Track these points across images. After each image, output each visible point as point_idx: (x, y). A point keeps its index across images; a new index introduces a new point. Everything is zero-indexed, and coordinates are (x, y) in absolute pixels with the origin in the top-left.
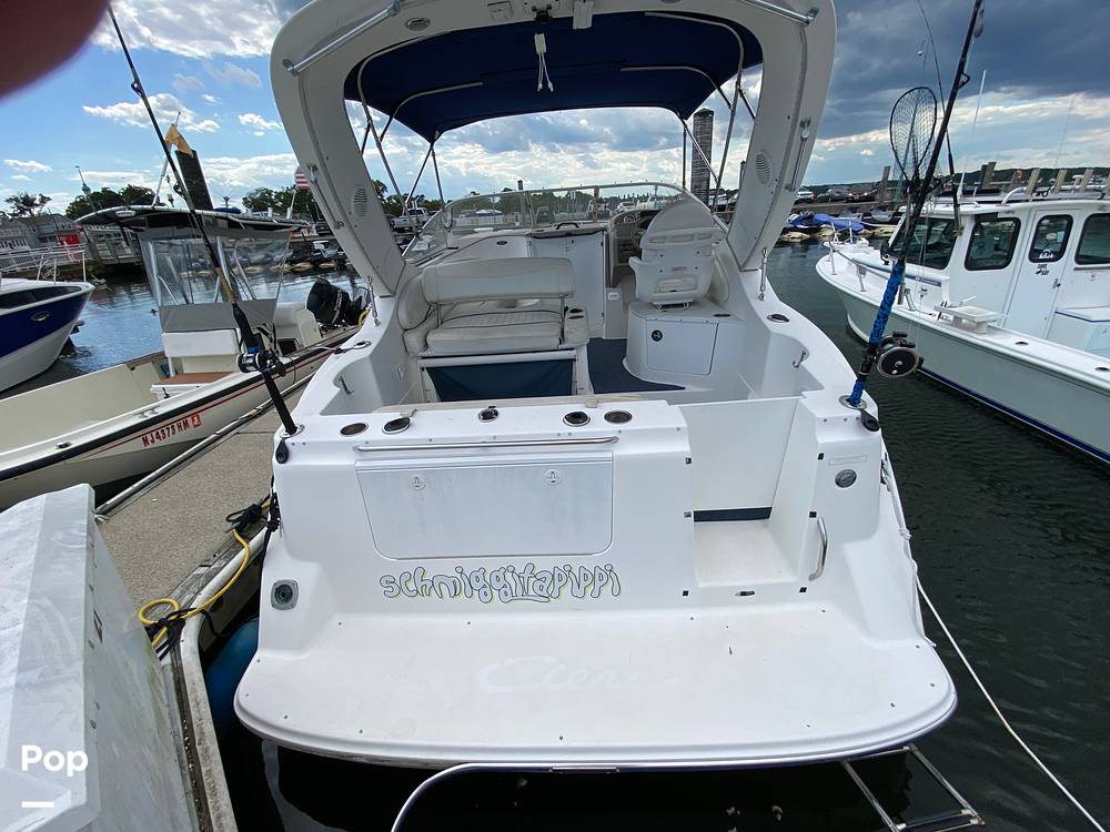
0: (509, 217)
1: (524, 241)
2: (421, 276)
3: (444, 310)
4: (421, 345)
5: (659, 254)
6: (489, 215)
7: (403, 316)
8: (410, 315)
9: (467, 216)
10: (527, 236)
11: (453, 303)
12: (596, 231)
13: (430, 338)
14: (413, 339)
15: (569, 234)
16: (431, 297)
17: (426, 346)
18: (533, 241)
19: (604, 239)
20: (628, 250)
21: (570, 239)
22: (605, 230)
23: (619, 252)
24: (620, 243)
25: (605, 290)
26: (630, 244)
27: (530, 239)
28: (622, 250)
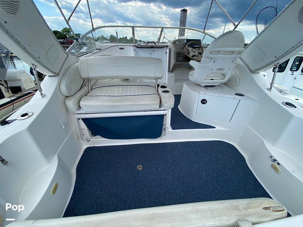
1: (132, 48)
2: (78, 64)
3: (92, 83)
4: (77, 107)
5: (213, 60)
7: (63, 88)
8: (69, 88)
9: (100, 42)
10: (133, 46)
11: (97, 79)
12: (164, 47)
13: (82, 103)
14: (71, 103)
15: (152, 47)
16: (84, 75)
17: (80, 107)
18: (136, 49)
19: (168, 50)
20: (181, 56)
21: (152, 49)
22: (168, 47)
23: (176, 57)
24: (177, 53)
25: (167, 73)
26: (182, 54)
27: (135, 48)
28: (178, 56)
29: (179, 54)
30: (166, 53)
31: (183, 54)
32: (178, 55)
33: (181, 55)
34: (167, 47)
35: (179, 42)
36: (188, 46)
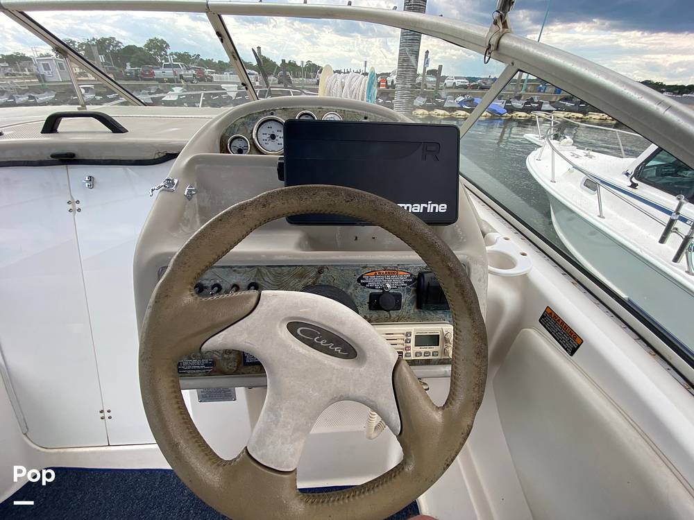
35: (275, 129)
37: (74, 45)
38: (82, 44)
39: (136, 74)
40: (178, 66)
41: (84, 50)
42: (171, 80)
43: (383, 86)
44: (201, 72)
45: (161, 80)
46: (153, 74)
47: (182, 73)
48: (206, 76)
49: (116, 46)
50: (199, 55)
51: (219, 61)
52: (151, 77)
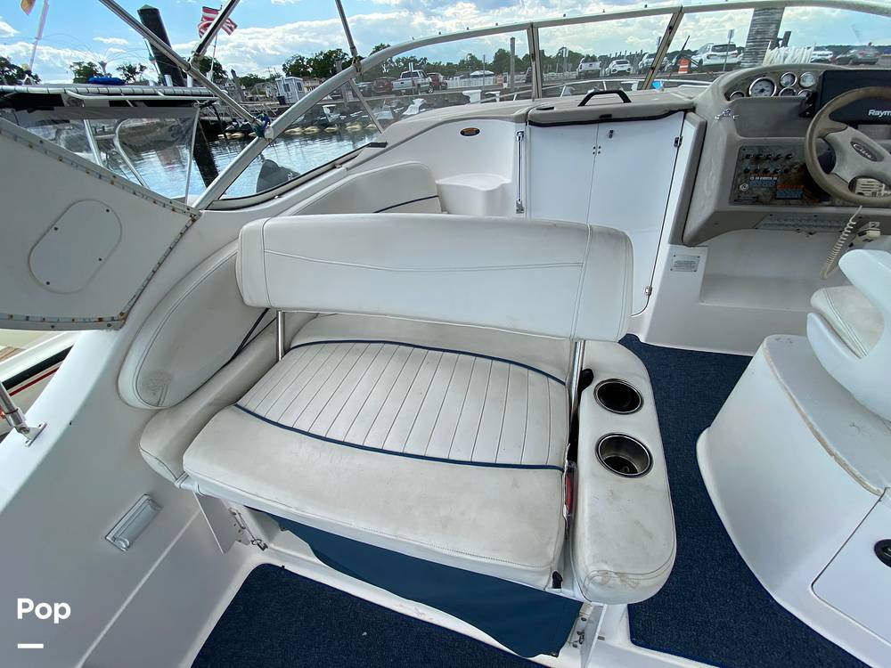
0: (500, 78)
1: (511, 129)
6: (482, 76)
9: (462, 78)
10: (518, 119)
12: (668, 112)
15: (605, 118)
16: (255, 296)
18: (528, 131)
19: (690, 133)
20: (766, 172)
21: (605, 128)
22: (693, 110)
23: (737, 175)
24: (748, 152)
25: (665, 247)
26: (777, 158)
27: (522, 127)
28: (746, 171)
29: (757, 159)
30: (678, 142)
31: (788, 157)
32: (752, 168)
33: (766, 165)
34: (690, 114)
35: (764, 85)
36: (834, 116)
37: (303, 62)
38: (311, 60)
39: (370, 89)
40: (416, 74)
41: (311, 66)
42: (409, 92)
43: (684, 69)
44: (436, 79)
45: (398, 93)
46: (390, 86)
47: (420, 82)
48: (440, 83)
49: (343, 58)
50: (426, 59)
51: (448, 64)
52: (389, 90)
